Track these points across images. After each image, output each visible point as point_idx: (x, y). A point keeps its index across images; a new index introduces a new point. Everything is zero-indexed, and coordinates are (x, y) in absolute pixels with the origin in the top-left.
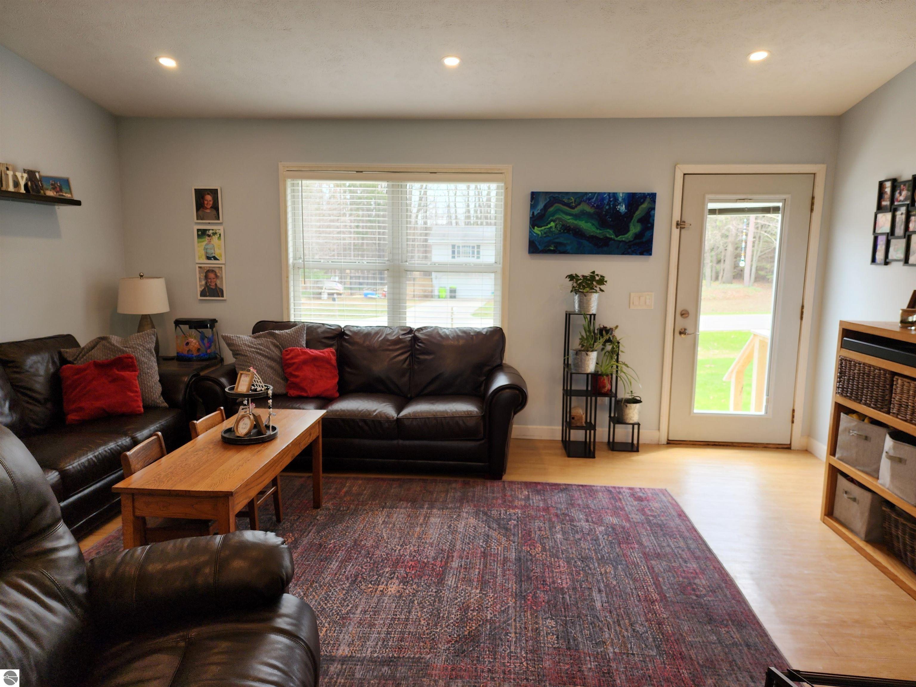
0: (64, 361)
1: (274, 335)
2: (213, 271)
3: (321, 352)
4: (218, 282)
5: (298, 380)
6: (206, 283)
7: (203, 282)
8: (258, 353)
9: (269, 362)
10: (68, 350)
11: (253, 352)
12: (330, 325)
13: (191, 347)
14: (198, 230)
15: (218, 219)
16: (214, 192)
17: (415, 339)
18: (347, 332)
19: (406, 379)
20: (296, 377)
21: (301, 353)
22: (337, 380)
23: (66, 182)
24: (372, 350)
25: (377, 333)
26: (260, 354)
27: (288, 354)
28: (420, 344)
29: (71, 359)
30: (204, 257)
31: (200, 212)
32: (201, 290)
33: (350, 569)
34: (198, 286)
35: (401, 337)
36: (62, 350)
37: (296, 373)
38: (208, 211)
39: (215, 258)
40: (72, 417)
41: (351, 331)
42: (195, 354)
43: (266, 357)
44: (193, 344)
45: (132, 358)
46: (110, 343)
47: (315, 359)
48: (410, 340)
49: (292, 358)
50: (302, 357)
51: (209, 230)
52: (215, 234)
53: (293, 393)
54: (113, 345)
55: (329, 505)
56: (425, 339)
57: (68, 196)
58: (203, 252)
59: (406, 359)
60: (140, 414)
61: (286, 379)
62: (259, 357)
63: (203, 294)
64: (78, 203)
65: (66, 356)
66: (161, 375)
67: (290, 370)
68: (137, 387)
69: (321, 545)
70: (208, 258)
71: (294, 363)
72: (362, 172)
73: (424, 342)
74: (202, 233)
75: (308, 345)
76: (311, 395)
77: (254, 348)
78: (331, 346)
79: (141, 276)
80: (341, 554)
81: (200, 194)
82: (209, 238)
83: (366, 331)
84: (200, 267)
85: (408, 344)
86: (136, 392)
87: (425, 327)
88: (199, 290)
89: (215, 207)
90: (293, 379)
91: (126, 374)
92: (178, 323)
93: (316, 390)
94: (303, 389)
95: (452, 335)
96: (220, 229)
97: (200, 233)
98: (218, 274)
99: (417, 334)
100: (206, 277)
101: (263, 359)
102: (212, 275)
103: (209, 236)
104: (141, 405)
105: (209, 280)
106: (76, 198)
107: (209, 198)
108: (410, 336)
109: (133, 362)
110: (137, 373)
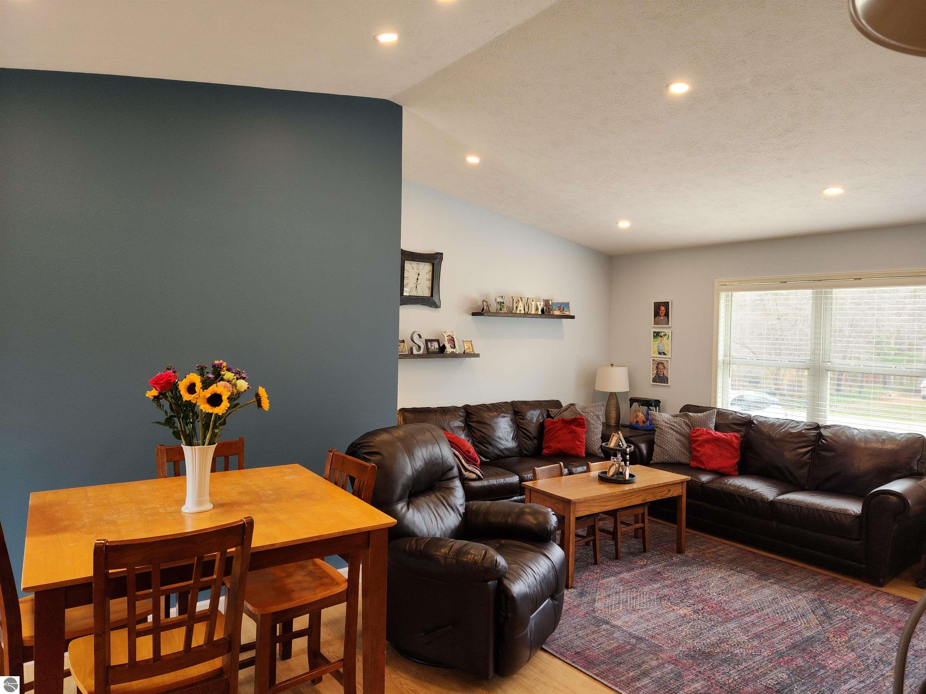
0: (549, 416)
1: (687, 416)
2: (662, 363)
3: (724, 435)
4: (665, 372)
5: (699, 454)
6: (657, 372)
7: (655, 372)
8: (671, 428)
9: (678, 436)
10: (552, 410)
11: (668, 427)
12: (742, 414)
13: (638, 419)
14: (654, 332)
15: (668, 324)
16: (666, 304)
17: (820, 435)
18: (755, 421)
19: (804, 471)
20: (698, 451)
21: (705, 433)
22: (737, 460)
23: (567, 305)
24: (771, 439)
25: (781, 425)
26: (673, 429)
27: (695, 433)
28: (823, 441)
29: (553, 416)
30: (657, 353)
31: (657, 318)
32: (653, 377)
33: (666, 591)
34: (651, 373)
35: (803, 431)
36: (549, 409)
37: (698, 449)
38: (662, 318)
39: (665, 354)
40: (545, 451)
41: (757, 421)
42: (641, 424)
43: (677, 432)
44: (640, 417)
45: (583, 419)
46: (575, 408)
47: (717, 440)
48: (814, 436)
49: (697, 436)
50: (705, 437)
51: (662, 332)
52: (665, 335)
53: (694, 464)
54: (576, 410)
55: (690, 555)
56: (828, 437)
57: (567, 313)
58: (656, 349)
59: (807, 452)
60: (582, 457)
61: (691, 453)
62: (672, 432)
63: (654, 380)
64: (573, 317)
65: (551, 413)
66: (602, 435)
67: (694, 445)
68: (583, 439)
69: (659, 573)
70: (660, 353)
71: (698, 440)
72: (786, 282)
73: (828, 439)
74: (657, 335)
75: (717, 428)
76: (708, 469)
77: (669, 424)
78: (738, 431)
79: (612, 365)
80: (667, 582)
81: (658, 306)
82: (661, 338)
83: (771, 422)
84: (653, 360)
85: (813, 439)
86: (582, 442)
87: (834, 426)
88: (652, 377)
89: (667, 315)
90: (694, 453)
91: (578, 429)
92: (633, 401)
93: (714, 465)
94: (701, 462)
95: (859, 436)
96: (668, 331)
97: (655, 334)
98: (666, 366)
99: (822, 431)
100: (657, 367)
101: (674, 433)
102: (661, 367)
103: (661, 337)
104: (584, 451)
105: (659, 370)
106: (572, 314)
107: (663, 308)
108: (816, 432)
109: (583, 422)
110: (585, 430)
